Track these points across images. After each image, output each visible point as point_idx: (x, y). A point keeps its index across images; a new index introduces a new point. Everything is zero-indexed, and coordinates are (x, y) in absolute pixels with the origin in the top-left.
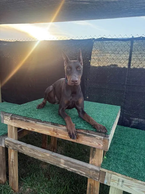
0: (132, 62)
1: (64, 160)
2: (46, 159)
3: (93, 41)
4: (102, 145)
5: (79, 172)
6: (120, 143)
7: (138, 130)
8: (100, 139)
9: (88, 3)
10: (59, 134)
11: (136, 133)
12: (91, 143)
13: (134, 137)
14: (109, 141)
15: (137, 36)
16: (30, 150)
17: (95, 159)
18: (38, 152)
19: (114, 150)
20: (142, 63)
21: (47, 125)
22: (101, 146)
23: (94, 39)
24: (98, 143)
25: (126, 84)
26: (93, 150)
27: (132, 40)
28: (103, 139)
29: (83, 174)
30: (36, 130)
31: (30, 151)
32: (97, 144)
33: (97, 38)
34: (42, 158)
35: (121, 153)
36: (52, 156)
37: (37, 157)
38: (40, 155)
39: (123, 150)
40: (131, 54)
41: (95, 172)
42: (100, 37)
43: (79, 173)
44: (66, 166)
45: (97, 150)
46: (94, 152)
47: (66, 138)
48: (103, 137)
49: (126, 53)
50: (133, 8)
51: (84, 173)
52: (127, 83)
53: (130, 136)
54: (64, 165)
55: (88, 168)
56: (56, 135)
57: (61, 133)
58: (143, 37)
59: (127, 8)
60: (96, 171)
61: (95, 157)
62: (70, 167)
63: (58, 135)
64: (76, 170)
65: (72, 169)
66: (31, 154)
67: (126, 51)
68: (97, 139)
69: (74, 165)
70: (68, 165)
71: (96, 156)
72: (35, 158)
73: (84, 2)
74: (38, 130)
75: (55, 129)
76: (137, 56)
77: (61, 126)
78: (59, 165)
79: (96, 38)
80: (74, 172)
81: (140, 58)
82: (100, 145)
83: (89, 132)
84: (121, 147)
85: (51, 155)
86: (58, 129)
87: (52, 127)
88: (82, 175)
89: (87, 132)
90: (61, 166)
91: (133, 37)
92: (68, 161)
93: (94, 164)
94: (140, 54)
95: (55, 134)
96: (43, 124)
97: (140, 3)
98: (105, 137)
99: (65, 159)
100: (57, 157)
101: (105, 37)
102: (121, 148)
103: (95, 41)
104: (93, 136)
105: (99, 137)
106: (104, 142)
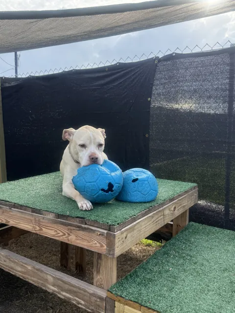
1: (52, 276)
2: (27, 276)
3: (156, 61)
4: (105, 247)
5: (76, 300)
10: (43, 228)
12: (89, 243)
14: (115, 237)
16: (5, 259)
17: (101, 276)
18: (15, 262)
21: (26, 213)
22: (104, 248)
23: (157, 58)
24: (100, 243)
26: (98, 259)
28: (106, 235)
29: (81, 304)
30: (12, 223)
31: (5, 261)
32: (98, 245)
33: (163, 56)
34: (21, 274)
36: (35, 269)
37: (15, 271)
38: (19, 269)
41: (98, 300)
42: (169, 53)
43: (74, 302)
44: (56, 289)
45: (103, 257)
46: (99, 261)
47: (53, 236)
48: (106, 232)
51: (83, 302)
54: (53, 286)
55: (88, 293)
56: (39, 230)
57: (45, 226)
60: (101, 298)
61: (101, 271)
62: (62, 290)
63: (42, 230)
64: (70, 296)
65: (64, 294)
66: (6, 266)
68: (97, 235)
69: (67, 287)
70: (58, 286)
71: (102, 269)
72: (11, 273)
74: (14, 223)
75: (37, 219)
77: (46, 213)
78: (45, 286)
80: (67, 300)
82: (102, 246)
83: (85, 223)
85: (34, 267)
86: (42, 220)
87: (32, 217)
88: (80, 306)
89: (82, 223)
90: (48, 288)
91: (232, 44)
92: (59, 279)
93: (100, 286)
95: (38, 228)
98: (110, 230)
99: (54, 275)
100: (42, 271)
101: (178, 52)
103: (159, 62)
104: (91, 229)
105: (99, 231)
106: (108, 241)
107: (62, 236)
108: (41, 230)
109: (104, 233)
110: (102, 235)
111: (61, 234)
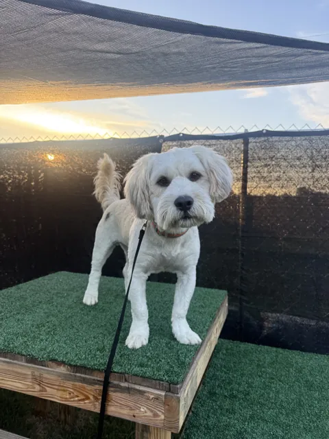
0: (249, 184)
3: (161, 141)
4: (163, 417)
6: (226, 394)
7: (274, 349)
8: (157, 398)
9: (119, 56)
10: (47, 389)
11: (268, 360)
12: (133, 412)
13: (264, 372)
14: (179, 402)
15: (255, 130)
19: (208, 417)
20: (270, 187)
21: (16, 364)
22: (159, 418)
23: (162, 137)
24: (152, 411)
25: (240, 233)
26: (143, 431)
27: (245, 137)
28: (163, 398)
32: (149, 414)
33: (168, 135)
35: (227, 426)
39: (232, 416)
40: (245, 168)
42: (175, 133)
45: (152, 430)
46: (145, 435)
47: (66, 399)
48: (163, 393)
49: (235, 165)
50: (227, 67)
52: (242, 231)
53: (253, 369)
56: (40, 391)
57: (51, 385)
58: (267, 131)
59: (214, 68)
63: (46, 391)
67: (235, 162)
68: (148, 399)
73: (107, 52)
75: (37, 373)
76: (259, 172)
77: (53, 364)
79: (166, 135)
81: (265, 175)
82: (156, 415)
83: (126, 381)
84: (227, 404)
86: (45, 375)
87: (27, 369)
89: (120, 380)
91: (246, 130)
94: (266, 166)
95: (38, 388)
96: (4, 362)
97: (239, 58)
98: (170, 391)
101: (185, 132)
102: (227, 410)
103: (164, 141)
104: (137, 390)
105: (152, 393)
106: (167, 407)
107: (83, 400)
108: (43, 390)
109: (160, 395)
110: (157, 399)
111: (82, 397)
